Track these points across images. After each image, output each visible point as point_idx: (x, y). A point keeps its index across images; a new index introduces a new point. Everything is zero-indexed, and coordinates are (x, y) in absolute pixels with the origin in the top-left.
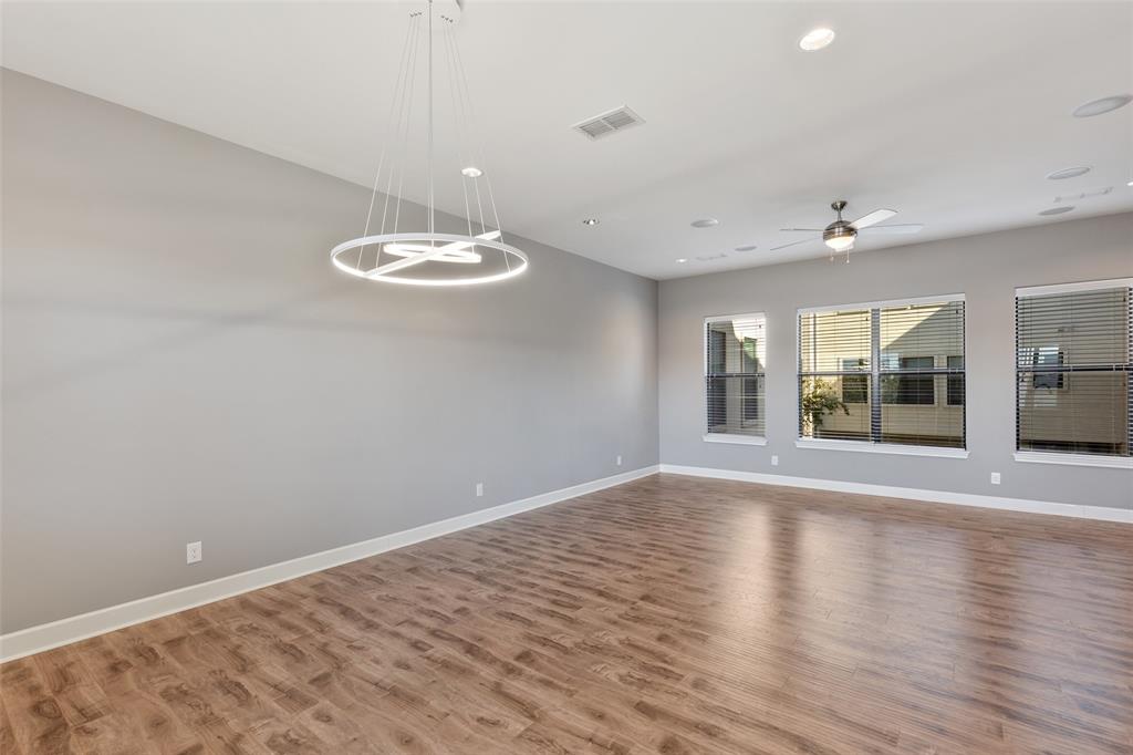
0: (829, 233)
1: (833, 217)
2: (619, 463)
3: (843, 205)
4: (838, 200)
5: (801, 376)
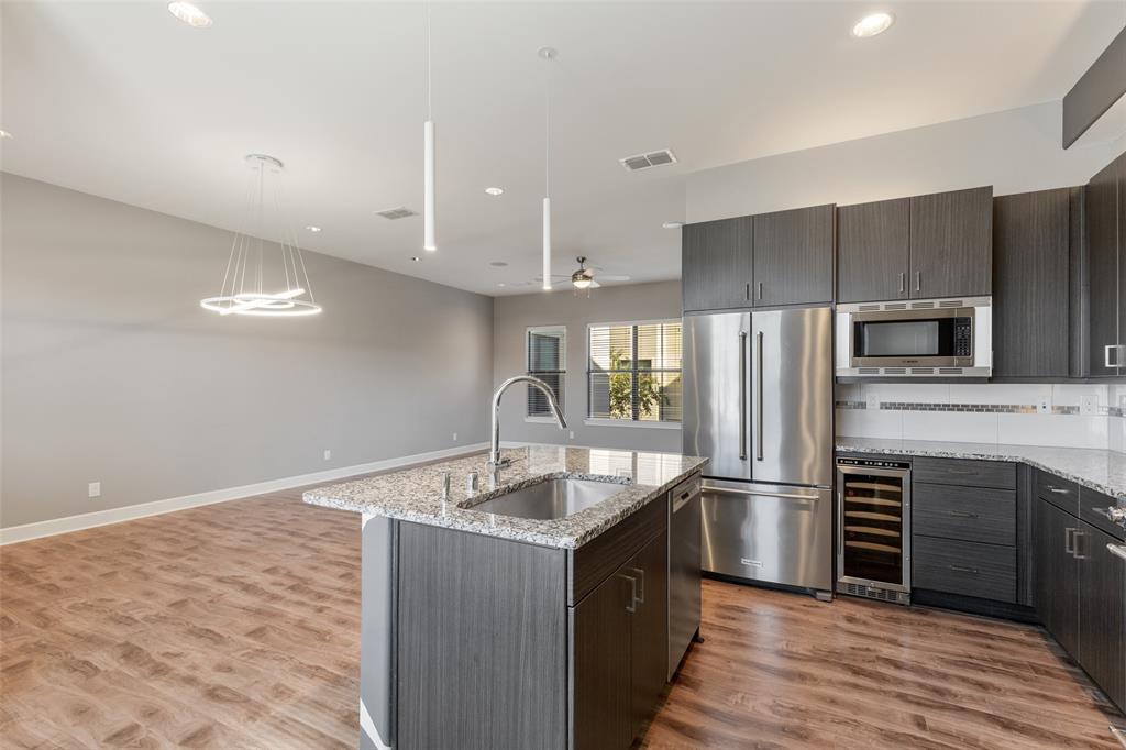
0: (575, 277)
1: (578, 267)
2: (455, 439)
3: (583, 259)
4: (581, 256)
5: (589, 373)
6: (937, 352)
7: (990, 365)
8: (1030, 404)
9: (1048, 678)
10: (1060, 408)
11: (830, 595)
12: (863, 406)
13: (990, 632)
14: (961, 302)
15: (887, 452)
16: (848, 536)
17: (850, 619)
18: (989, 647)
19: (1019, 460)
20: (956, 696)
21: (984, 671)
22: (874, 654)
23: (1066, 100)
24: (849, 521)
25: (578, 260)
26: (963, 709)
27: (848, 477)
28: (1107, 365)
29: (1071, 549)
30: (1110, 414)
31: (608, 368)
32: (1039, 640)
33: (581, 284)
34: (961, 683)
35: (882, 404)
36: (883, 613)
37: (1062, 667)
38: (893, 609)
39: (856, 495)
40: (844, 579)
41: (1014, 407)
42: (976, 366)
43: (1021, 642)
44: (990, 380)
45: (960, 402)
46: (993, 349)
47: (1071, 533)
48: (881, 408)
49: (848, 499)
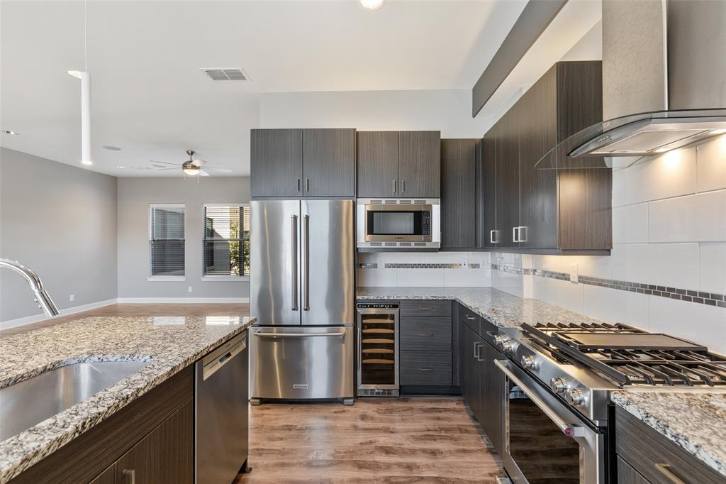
0: (185, 166)
1: (188, 158)
2: (72, 300)
3: (192, 153)
4: (190, 150)
5: (204, 241)
6: (413, 233)
7: (439, 241)
8: (458, 263)
9: (467, 435)
10: (472, 265)
11: (352, 400)
12: (375, 266)
13: (440, 407)
14: (425, 201)
15: (386, 298)
16: (364, 356)
17: (363, 417)
18: (439, 419)
19: (453, 298)
20: (419, 468)
21: (435, 440)
22: (373, 446)
23: (474, 90)
24: (365, 346)
25: (188, 152)
26: (422, 478)
27: (364, 317)
28: (492, 242)
29: (477, 355)
30: (492, 268)
31: (229, 237)
32: (462, 406)
33: (191, 172)
34: (424, 455)
35: (386, 265)
36: (383, 406)
37: (472, 424)
38: (390, 401)
39: (368, 328)
40: (361, 387)
41: (452, 265)
42: (433, 241)
43: (454, 410)
44: (440, 250)
45: (426, 263)
46: (441, 231)
47: (477, 345)
48: (386, 267)
49: (365, 331)
